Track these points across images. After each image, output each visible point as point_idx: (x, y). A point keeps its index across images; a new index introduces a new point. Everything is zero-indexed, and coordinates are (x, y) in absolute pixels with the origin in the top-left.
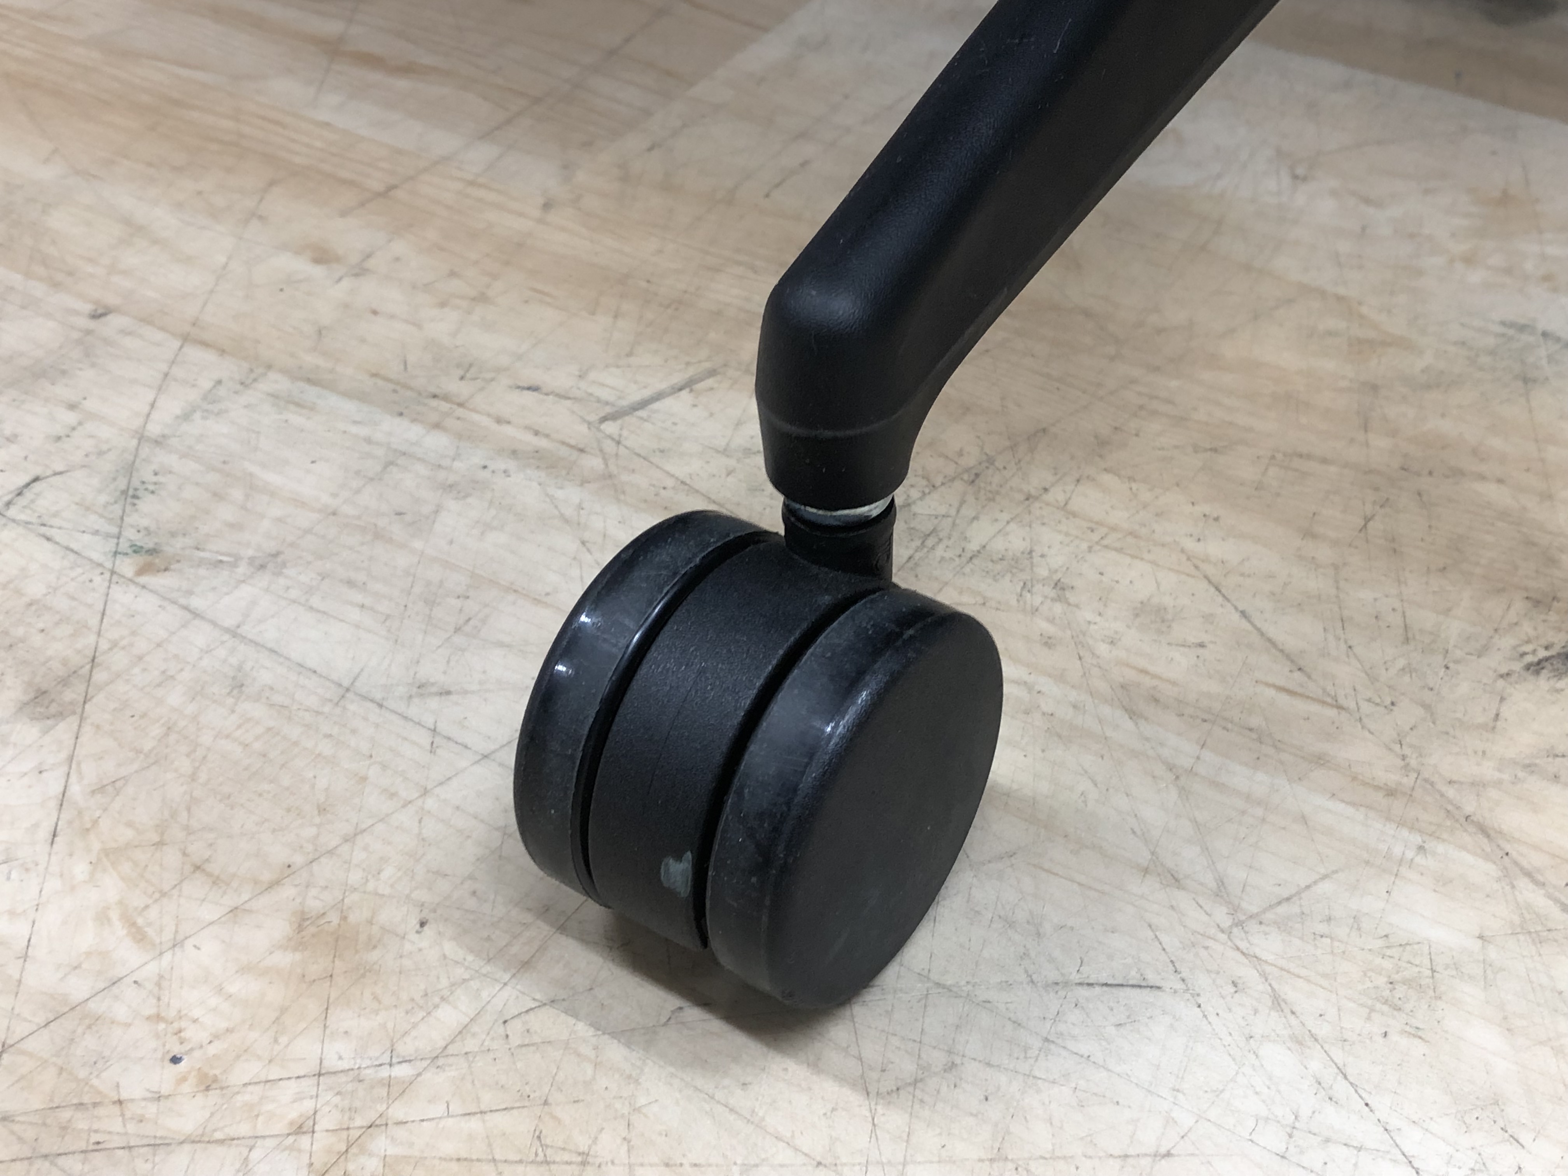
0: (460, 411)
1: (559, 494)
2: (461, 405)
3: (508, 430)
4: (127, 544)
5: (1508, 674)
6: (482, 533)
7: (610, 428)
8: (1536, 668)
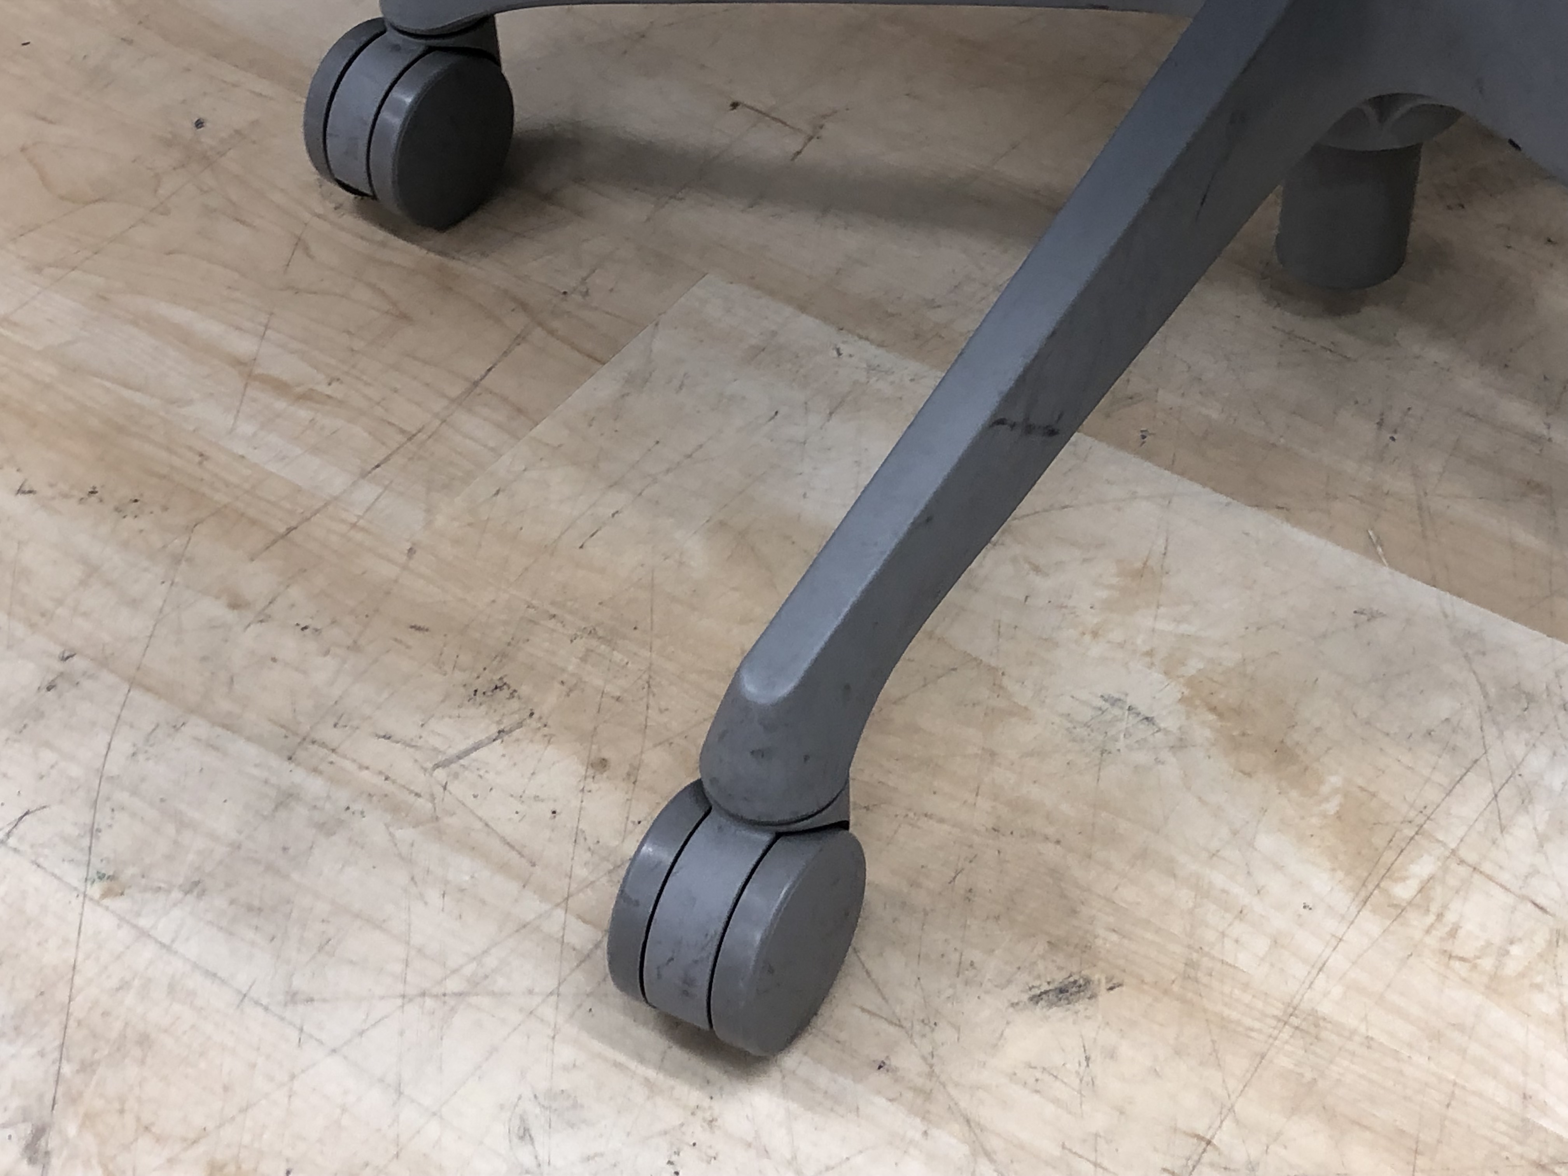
0: (333, 757)
1: (399, 834)
2: (333, 750)
3: (365, 774)
4: (95, 872)
5: (1017, 1004)
6: (343, 866)
7: (441, 774)
8: (1036, 999)
